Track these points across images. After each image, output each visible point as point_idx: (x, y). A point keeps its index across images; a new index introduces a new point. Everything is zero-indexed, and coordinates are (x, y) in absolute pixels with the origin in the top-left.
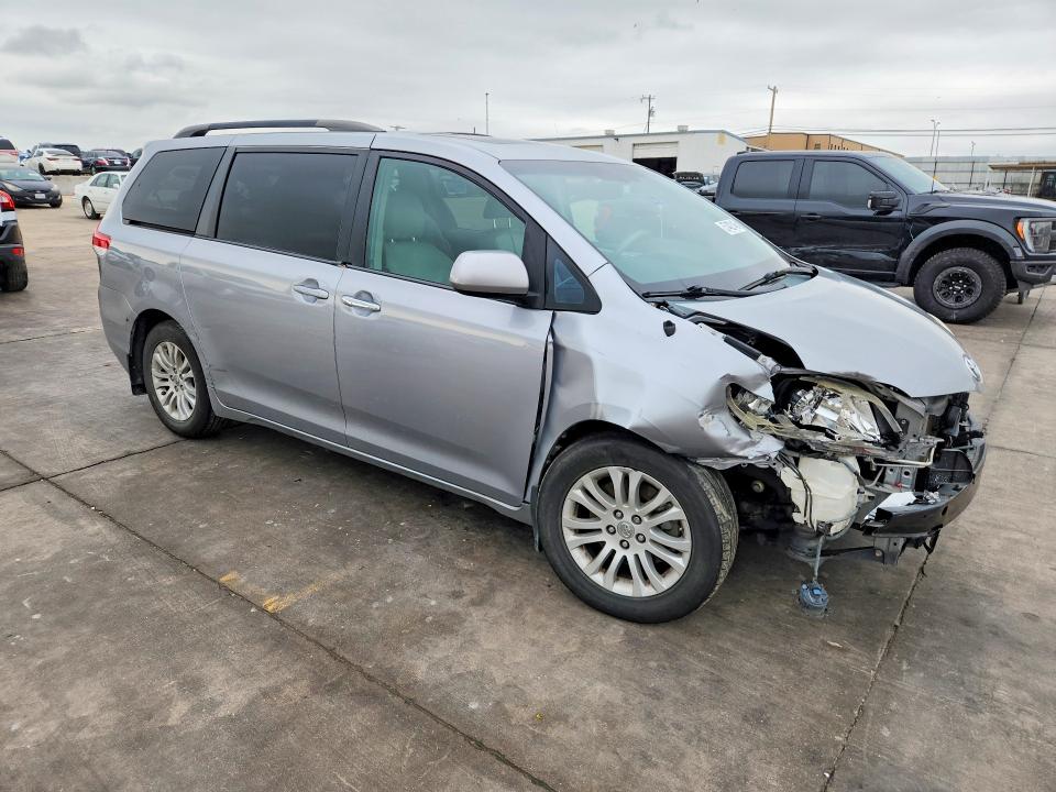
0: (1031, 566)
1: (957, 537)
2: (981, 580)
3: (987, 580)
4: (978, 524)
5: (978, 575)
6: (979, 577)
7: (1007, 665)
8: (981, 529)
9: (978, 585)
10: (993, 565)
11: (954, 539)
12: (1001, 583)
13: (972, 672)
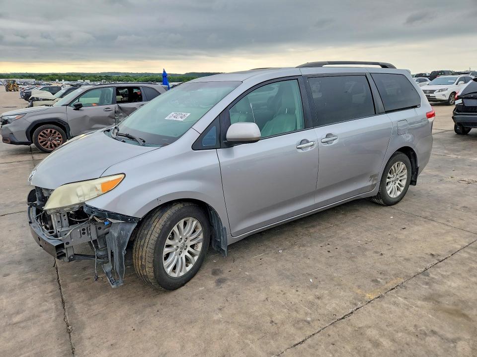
0: (8, 300)
1: (50, 294)
2: (31, 278)
3: (28, 281)
4: (43, 311)
5: (33, 280)
6: (32, 279)
7: (13, 255)
8: (41, 309)
9: (31, 276)
10: (27, 289)
11: (51, 292)
12: (21, 282)
13: (24, 248)
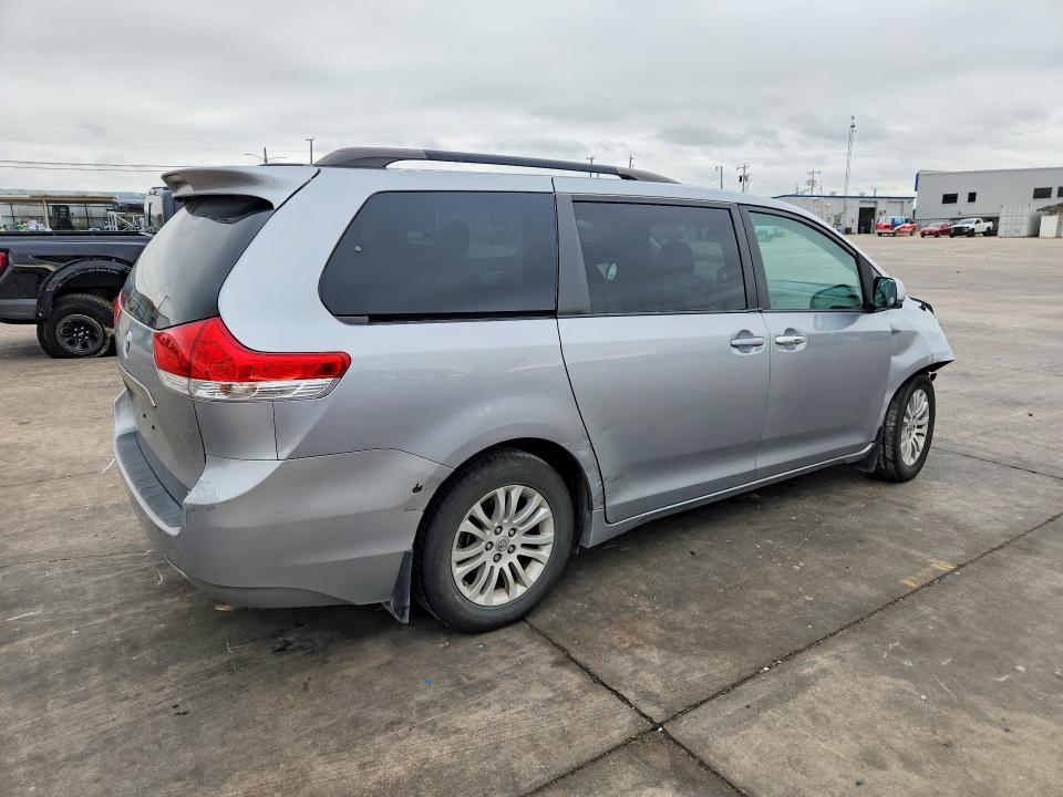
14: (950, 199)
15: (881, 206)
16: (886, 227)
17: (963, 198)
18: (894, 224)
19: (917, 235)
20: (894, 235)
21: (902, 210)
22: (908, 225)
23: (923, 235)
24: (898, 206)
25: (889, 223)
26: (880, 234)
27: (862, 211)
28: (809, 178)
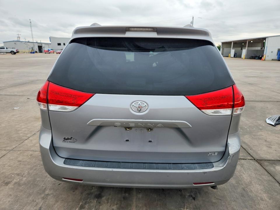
14: (59, 44)
15: (43, 46)
16: (47, 51)
17: (62, 44)
18: (49, 51)
19: (55, 53)
20: (49, 53)
21: (49, 46)
22: (52, 51)
23: (57, 53)
24: (47, 46)
25: (47, 50)
26: (46, 53)
27: (39, 46)
28: (18, 36)
